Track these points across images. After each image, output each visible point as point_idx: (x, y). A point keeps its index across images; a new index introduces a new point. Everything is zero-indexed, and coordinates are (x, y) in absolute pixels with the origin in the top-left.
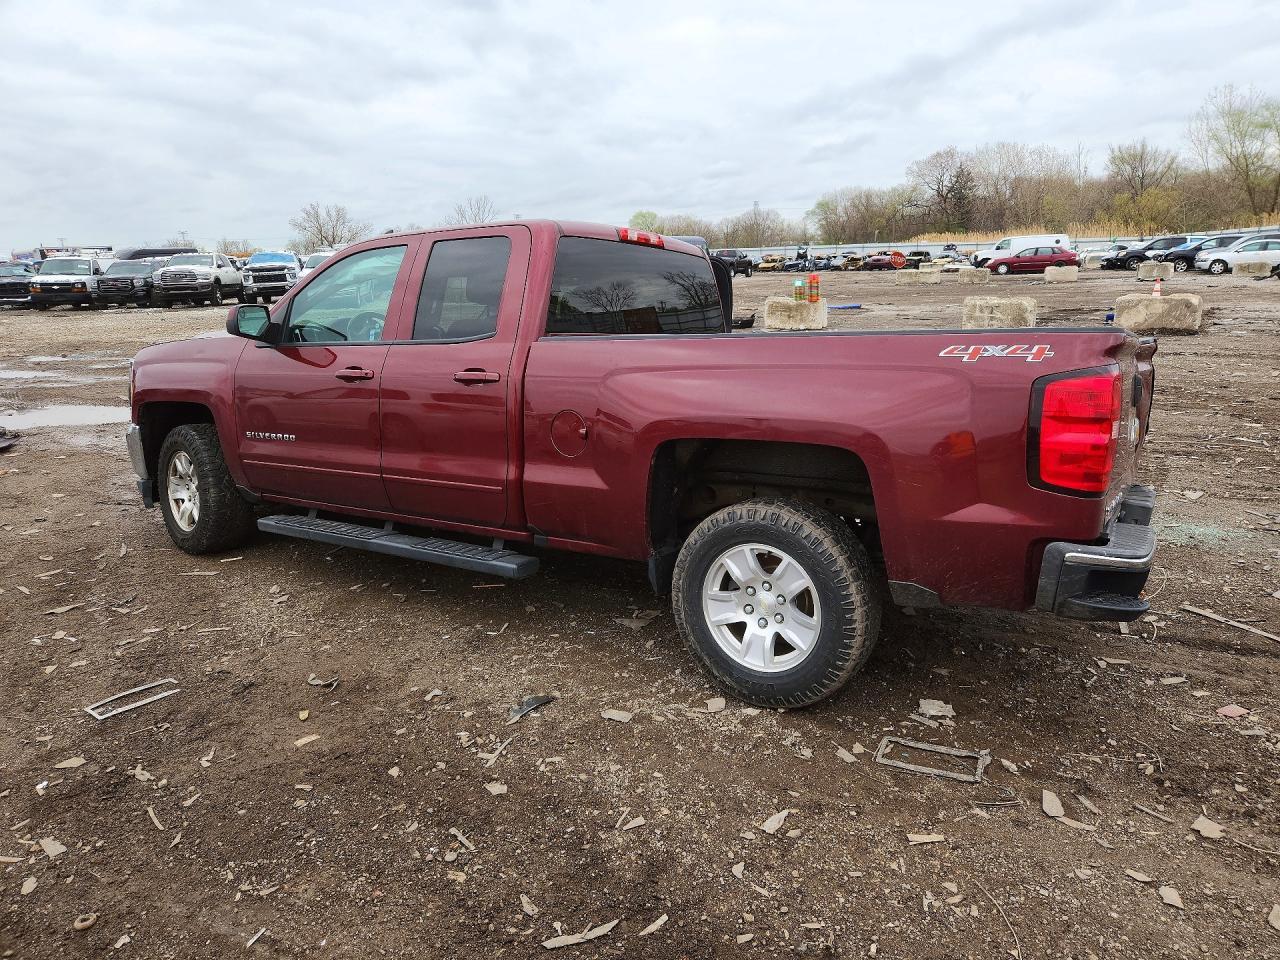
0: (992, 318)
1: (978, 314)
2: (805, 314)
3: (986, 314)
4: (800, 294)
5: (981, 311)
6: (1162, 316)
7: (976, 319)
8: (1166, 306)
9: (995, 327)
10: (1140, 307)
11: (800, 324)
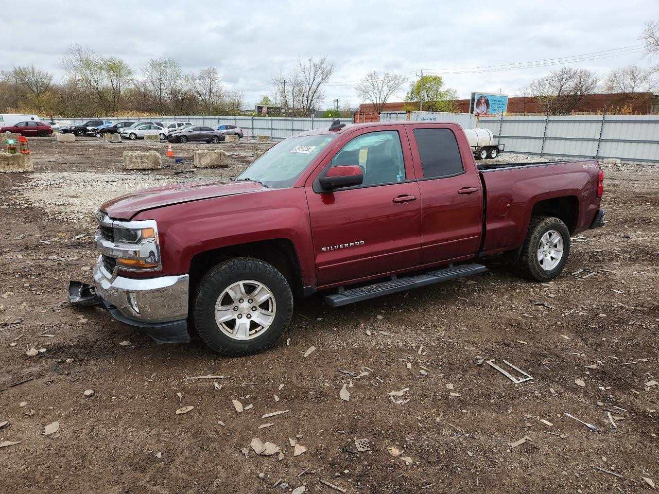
0: (142, 162)
1: (134, 160)
2: (21, 162)
3: (139, 160)
4: (12, 149)
5: (136, 158)
6: (216, 160)
7: (134, 163)
8: (217, 155)
9: (145, 167)
10: (208, 156)
11: (18, 169)
